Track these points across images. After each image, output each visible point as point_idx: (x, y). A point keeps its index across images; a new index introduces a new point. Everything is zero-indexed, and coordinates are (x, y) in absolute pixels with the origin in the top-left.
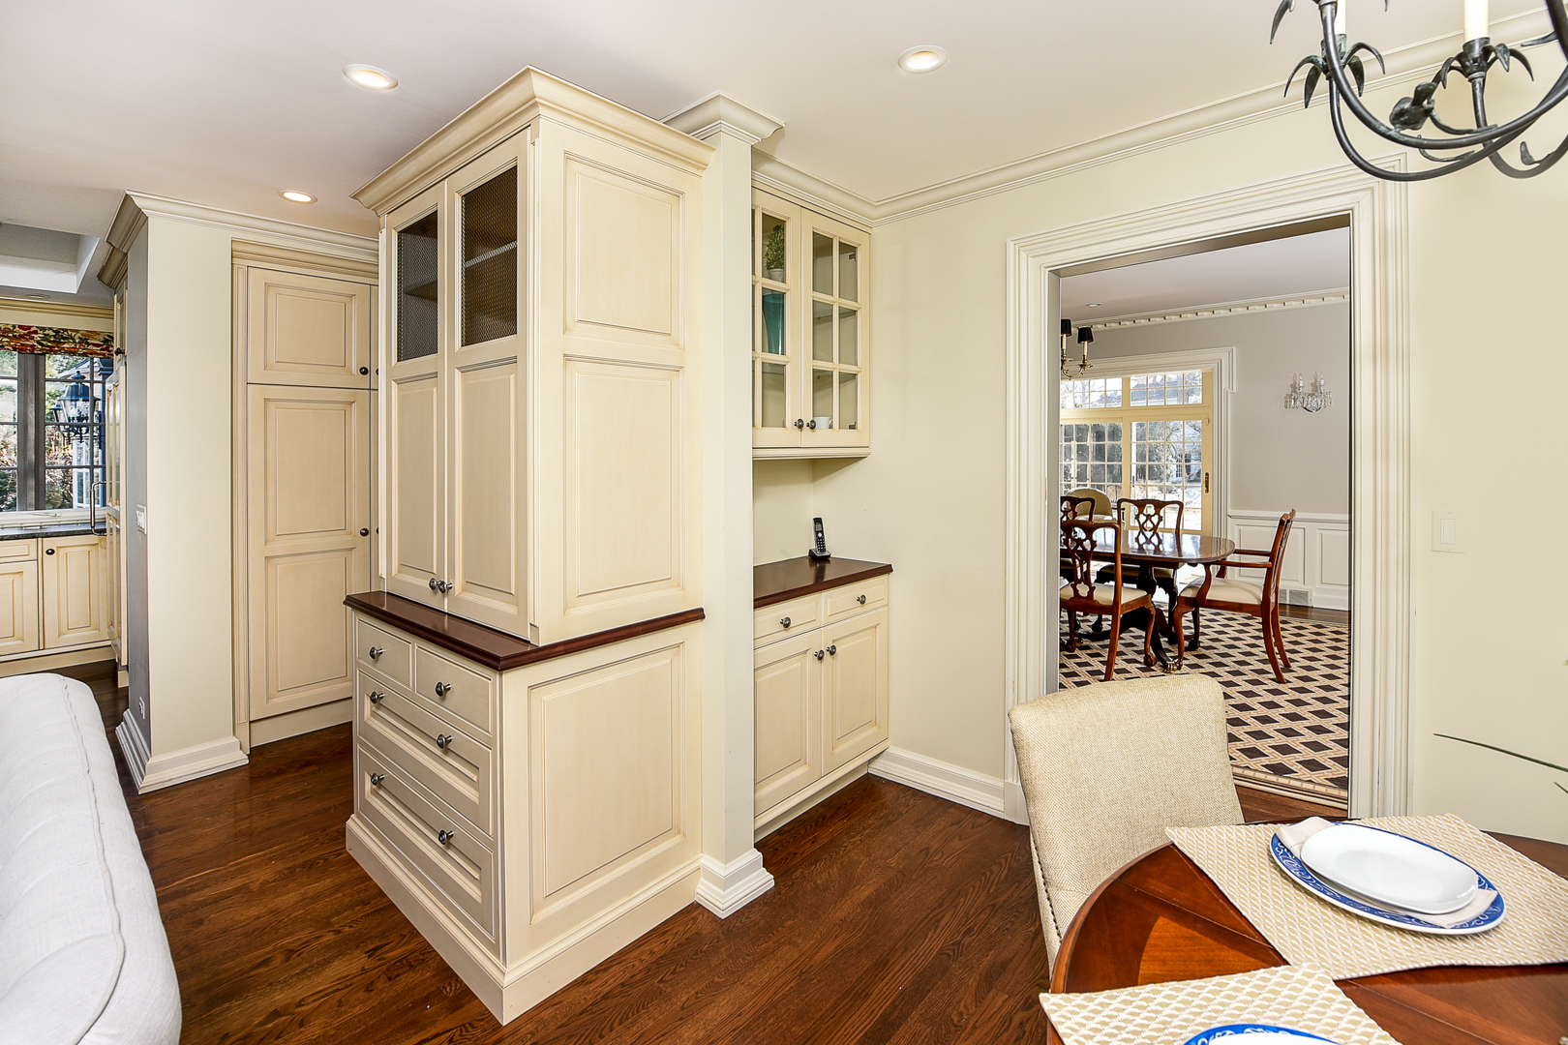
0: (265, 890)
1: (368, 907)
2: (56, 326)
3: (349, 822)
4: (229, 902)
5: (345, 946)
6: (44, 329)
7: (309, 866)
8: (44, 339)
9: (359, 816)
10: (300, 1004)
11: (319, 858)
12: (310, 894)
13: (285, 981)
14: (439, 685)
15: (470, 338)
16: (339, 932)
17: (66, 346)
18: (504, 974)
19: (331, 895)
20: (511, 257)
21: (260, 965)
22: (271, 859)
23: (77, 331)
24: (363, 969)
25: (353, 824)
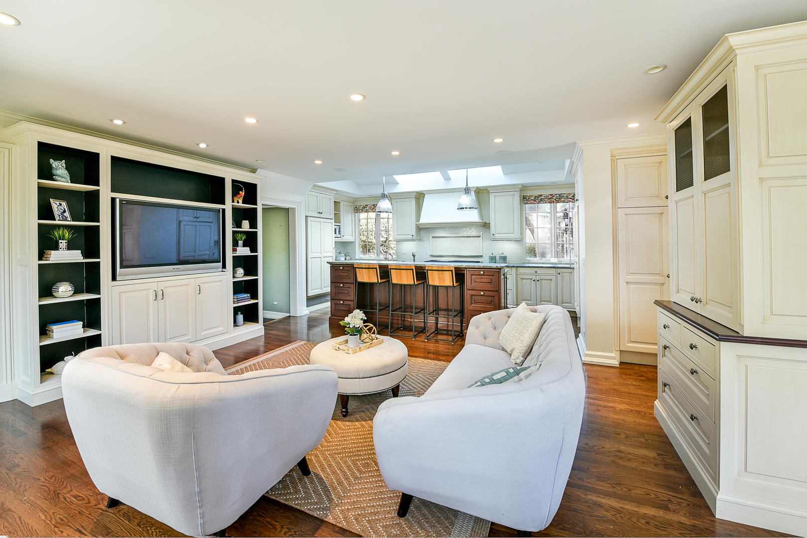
0: (620, 412)
1: (660, 439)
2: (559, 193)
3: (655, 402)
4: (608, 409)
5: (647, 446)
6: (556, 195)
7: (639, 412)
8: (556, 198)
9: (659, 401)
10: (629, 454)
11: (642, 411)
12: (638, 422)
13: (625, 444)
14: (692, 344)
15: (707, 176)
16: (647, 440)
17: (562, 200)
18: (718, 493)
19: (645, 426)
20: (727, 131)
21: (616, 434)
22: (624, 403)
23: (565, 194)
24: (654, 458)
25: (657, 403)
